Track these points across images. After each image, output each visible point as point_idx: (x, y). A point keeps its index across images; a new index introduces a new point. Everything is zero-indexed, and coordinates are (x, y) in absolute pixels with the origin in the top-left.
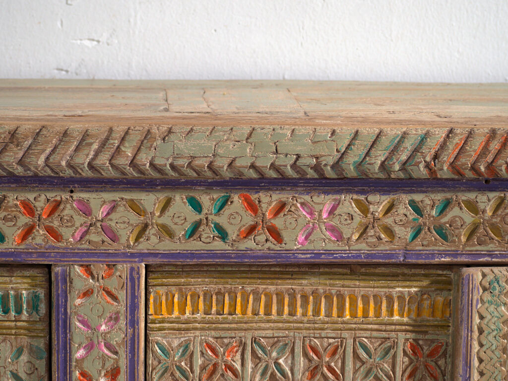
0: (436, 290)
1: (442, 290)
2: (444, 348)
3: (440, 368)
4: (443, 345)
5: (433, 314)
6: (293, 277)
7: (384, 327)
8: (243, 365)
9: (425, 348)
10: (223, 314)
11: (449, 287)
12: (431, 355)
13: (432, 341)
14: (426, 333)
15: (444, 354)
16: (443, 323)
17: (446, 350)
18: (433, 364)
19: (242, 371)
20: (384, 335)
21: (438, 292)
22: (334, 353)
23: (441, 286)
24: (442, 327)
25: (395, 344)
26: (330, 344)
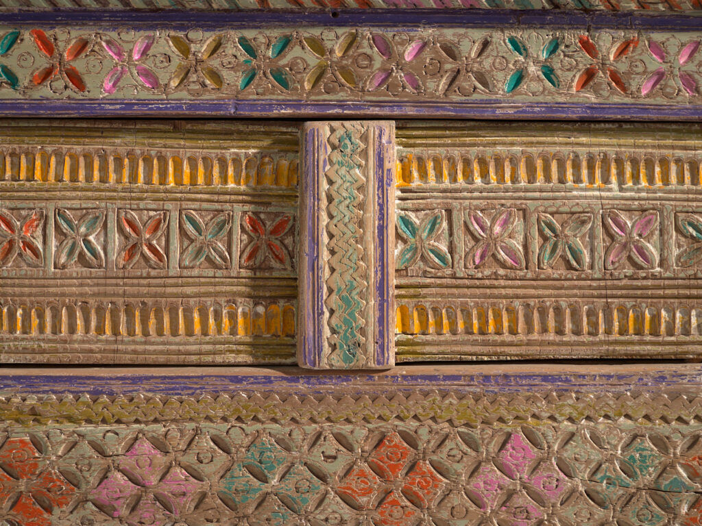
0: (280, 151)
1: (286, 151)
2: (291, 223)
3: (286, 248)
4: (289, 220)
5: (276, 181)
6: (104, 135)
7: (216, 197)
8: (45, 242)
9: (268, 223)
10: (19, 180)
11: (295, 148)
12: (274, 232)
13: (277, 214)
14: (269, 204)
15: (292, 231)
16: (289, 193)
17: (293, 226)
18: (278, 243)
19: (44, 250)
20: (217, 206)
21: (282, 154)
22: (156, 228)
23: (284, 147)
24: (288, 197)
25: (231, 218)
26: (150, 218)
